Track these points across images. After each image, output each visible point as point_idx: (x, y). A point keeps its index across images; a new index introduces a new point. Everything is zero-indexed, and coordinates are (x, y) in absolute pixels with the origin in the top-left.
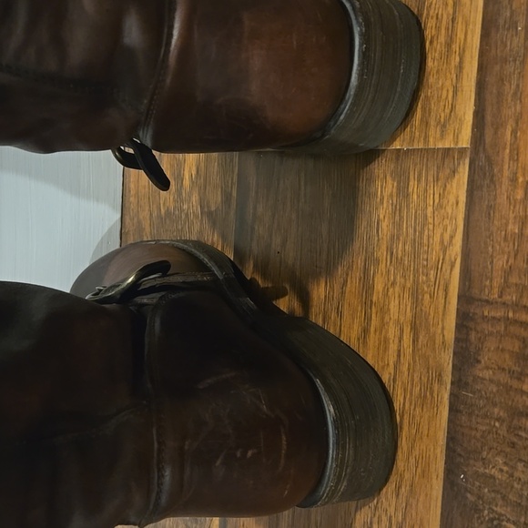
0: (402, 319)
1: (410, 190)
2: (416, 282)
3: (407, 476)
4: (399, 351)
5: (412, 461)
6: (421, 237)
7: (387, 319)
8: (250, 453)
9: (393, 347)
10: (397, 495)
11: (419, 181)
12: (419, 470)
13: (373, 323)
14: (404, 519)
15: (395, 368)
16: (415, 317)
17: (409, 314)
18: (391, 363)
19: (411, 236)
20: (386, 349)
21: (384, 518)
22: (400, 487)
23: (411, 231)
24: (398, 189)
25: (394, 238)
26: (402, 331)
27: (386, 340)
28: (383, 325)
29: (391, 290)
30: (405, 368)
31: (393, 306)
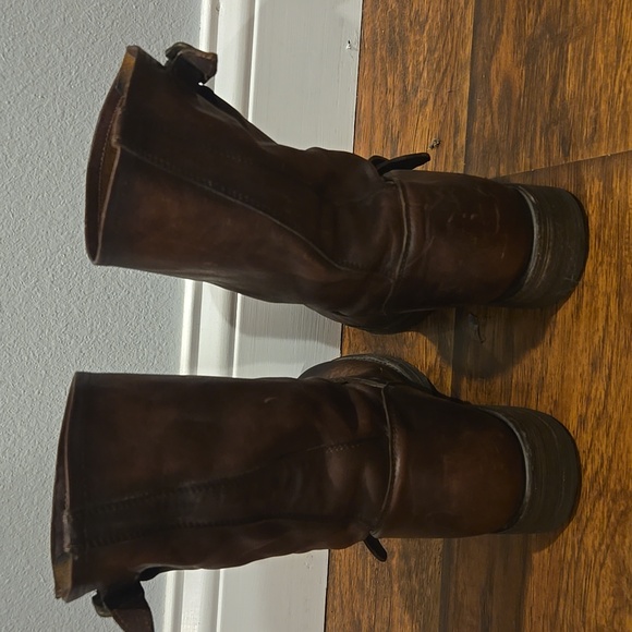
0: (609, 290)
1: (614, 186)
2: (620, 257)
3: (616, 416)
4: (607, 316)
5: (620, 402)
6: (623, 221)
7: (596, 293)
8: (472, 216)
9: (602, 315)
10: (608, 435)
11: (621, 178)
12: (625, 408)
13: (585, 299)
14: (614, 452)
15: (604, 330)
16: (619, 285)
17: (614, 284)
18: (601, 328)
19: (615, 222)
20: (596, 318)
21: (597, 457)
22: (610, 426)
23: (615, 218)
24: (604, 187)
25: (601, 227)
26: (609, 299)
27: (596, 310)
28: (593, 297)
29: (600, 269)
30: (612, 329)
31: (602, 281)
